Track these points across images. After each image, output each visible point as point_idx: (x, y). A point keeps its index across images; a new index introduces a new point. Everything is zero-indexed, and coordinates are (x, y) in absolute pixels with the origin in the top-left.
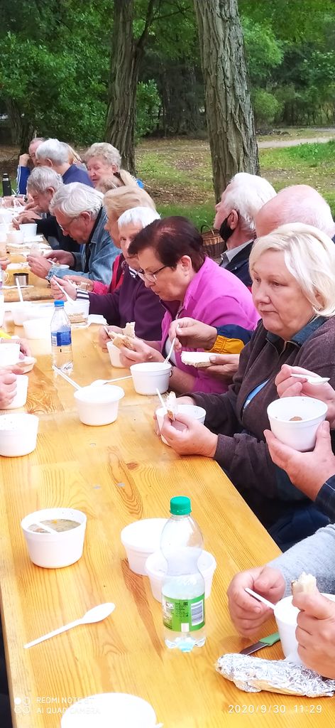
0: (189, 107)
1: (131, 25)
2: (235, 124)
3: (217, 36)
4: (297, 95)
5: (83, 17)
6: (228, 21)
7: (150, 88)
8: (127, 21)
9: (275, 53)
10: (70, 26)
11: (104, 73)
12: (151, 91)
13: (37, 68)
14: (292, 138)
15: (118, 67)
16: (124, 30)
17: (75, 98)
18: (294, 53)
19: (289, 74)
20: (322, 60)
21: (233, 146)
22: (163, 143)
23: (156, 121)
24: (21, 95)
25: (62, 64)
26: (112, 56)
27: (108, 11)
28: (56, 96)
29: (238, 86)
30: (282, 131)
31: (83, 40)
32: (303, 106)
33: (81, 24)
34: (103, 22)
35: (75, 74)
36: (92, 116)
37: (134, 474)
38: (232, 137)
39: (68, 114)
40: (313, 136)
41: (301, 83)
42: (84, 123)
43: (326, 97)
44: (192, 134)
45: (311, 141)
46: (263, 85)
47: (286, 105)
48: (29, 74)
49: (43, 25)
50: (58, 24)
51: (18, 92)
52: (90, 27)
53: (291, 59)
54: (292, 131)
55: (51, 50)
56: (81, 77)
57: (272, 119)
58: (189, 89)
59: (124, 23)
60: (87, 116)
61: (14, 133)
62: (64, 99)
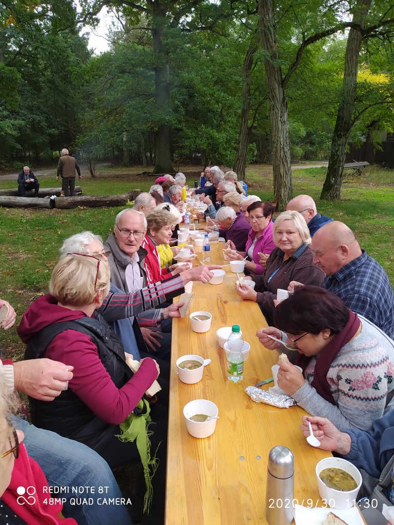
0: (268, 153)
1: (247, 122)
2: (283, 162)
3: (279, 128)
4: (310, 148)
5: (230, 119)
6: (283, 123)
7: (253, 146)
8: (246, 121)
9: (303, 132)
10: (225, 122)
11: (236, 140)
12: (254, 147)
13: (212, 138)
14: (307, 165)
15: (241, 139)
16: (244, 124)
17: (225, 149)
18: (310, 132)
19: (308, 140)
20: (321, 135)
21: (282, 170)
22: (257, 166)
23: (255, 158)
24: (205, 148)
25: (221, 136)
26: (240, 134)
27: (239, 116)
28: (218, 149)
29: (285, 148)
30: (303, 162)
31: (230, 127)
32: (312, 153)
33: (229, 121)
34: (237, 121)
35: (225, 140)
36: (231, 156)
37: (226, 306)
38: (282, 167)
39: (222, 155)
40: (315, 164)
41: (312, 144)
42: (228, 158)
43: (321, 149)
44: (268, 163)
45: (314, 167)
46: (297, 145)
47: (306, 152)
48: (208, 140)
49: (215, 122)
50: (221, 121)
51: (204, 147)
52: (232, 122)
53: (309, 134)
54: (307, 162)
55: (217, 131)
56: (228, 141)
57: (300, 158)
58: (268, 146)
59: (245, 122)
60: (229, 156)
61: (202, 161)
62: (221, 150)
